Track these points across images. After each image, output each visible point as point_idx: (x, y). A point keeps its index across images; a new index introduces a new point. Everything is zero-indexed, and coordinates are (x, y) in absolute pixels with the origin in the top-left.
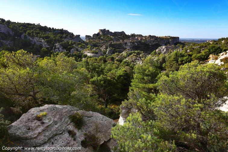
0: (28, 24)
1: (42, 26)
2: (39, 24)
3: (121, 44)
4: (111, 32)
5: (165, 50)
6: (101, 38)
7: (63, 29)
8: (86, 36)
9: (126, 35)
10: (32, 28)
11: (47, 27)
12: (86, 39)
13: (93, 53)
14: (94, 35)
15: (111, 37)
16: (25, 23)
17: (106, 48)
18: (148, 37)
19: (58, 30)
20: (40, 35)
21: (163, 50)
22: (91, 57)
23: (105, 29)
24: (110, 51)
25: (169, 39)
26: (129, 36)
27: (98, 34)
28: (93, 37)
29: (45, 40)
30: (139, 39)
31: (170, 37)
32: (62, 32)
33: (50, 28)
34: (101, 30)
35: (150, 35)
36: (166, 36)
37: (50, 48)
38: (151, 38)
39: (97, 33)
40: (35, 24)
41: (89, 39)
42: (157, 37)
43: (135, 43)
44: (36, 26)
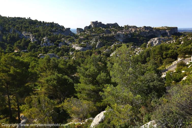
0: (19, 18)
1: (33, 20)
2: (30, 18)
3: (113, 36)
4: (104, 24)
5: (157, 42)
6: (93, 30)
7: (53, 22)
8: (78, 29)
9: (120, 27)
10: (22, 22)
11: (38, 21)
12: (77, 32)
13: (81, 46)
14: (86, 28)
15: (103, 29)
16: (15, 17)
17: (96, 41)
18: (143, 28)
19: (49, 23)
20: (29, 29)
21: (155, 42)
22: (79, 51)
23: (97, 21)
24: (100, 44)
25: (166, 29)
26: (123, 27)
27: (90, 27)
28: (84, 30)
29: (34, 34)
30: (133, 30)
31: (167, 27)
32: (52, 25)
33: (40, 22)
34: (93, 22)
35: (144, 26)
36: (162, 27)
37: (38, 42)
38: (145, 30)
39: (88, 26)
40: (25, 18)
41: (80, 32)
42: (153, 28)
43: (129, 35)
44: (26, 20)
